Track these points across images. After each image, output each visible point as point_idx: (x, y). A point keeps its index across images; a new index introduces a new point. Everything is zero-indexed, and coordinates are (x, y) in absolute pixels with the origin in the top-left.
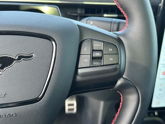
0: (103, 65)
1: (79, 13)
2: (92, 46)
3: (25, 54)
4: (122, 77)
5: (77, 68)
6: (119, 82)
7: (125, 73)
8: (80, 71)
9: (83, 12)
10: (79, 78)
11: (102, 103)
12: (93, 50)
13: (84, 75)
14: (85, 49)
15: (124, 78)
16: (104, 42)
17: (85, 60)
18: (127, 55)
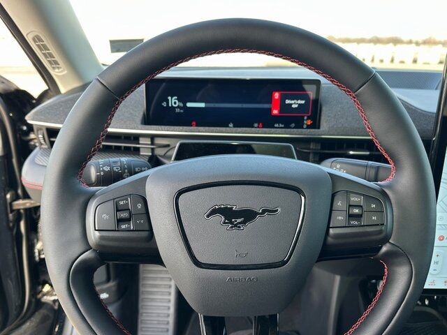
0: (364, 226)
1: (313, 149)
2: (348, 200)
3: (270, 207)
4: (388, 242)
5: (328, 227)
6: (384, 249)
7: (392, 237)
8: (331, 231)
9: (319, 148)
10: (330, 240)
11: (338, 278)
12: (350, 206)
13: (337, 236)
14: (339, 204)
15: (390, 243)
16: (363, 195)
17: (339, 218)
18: (394, 214)
